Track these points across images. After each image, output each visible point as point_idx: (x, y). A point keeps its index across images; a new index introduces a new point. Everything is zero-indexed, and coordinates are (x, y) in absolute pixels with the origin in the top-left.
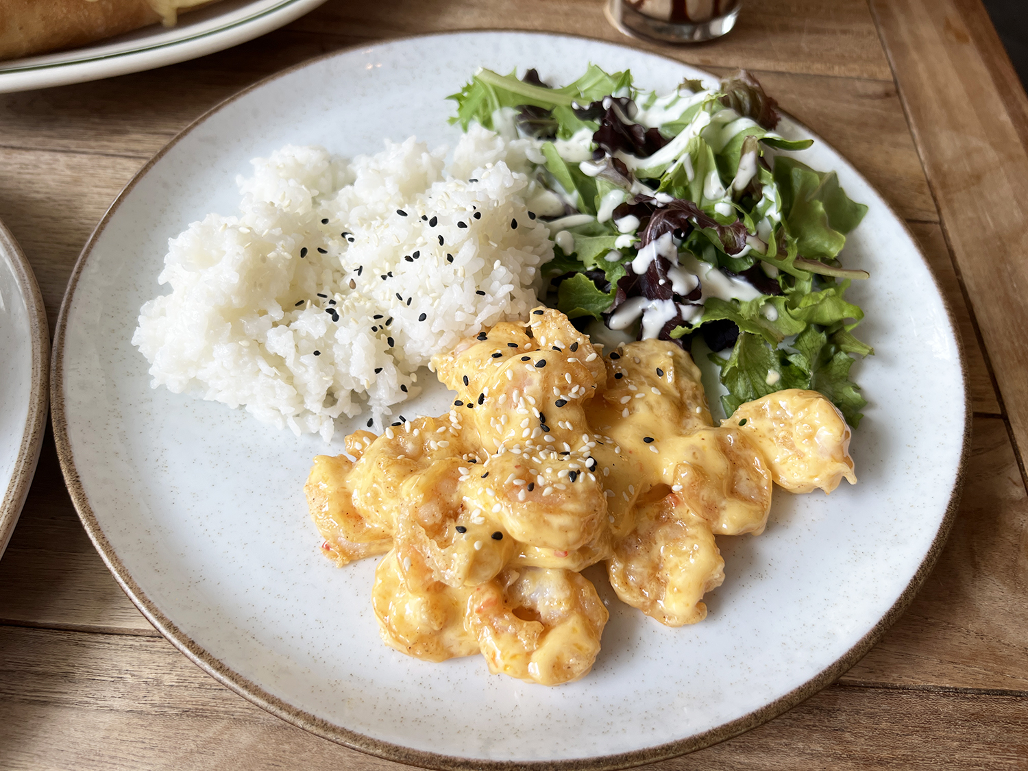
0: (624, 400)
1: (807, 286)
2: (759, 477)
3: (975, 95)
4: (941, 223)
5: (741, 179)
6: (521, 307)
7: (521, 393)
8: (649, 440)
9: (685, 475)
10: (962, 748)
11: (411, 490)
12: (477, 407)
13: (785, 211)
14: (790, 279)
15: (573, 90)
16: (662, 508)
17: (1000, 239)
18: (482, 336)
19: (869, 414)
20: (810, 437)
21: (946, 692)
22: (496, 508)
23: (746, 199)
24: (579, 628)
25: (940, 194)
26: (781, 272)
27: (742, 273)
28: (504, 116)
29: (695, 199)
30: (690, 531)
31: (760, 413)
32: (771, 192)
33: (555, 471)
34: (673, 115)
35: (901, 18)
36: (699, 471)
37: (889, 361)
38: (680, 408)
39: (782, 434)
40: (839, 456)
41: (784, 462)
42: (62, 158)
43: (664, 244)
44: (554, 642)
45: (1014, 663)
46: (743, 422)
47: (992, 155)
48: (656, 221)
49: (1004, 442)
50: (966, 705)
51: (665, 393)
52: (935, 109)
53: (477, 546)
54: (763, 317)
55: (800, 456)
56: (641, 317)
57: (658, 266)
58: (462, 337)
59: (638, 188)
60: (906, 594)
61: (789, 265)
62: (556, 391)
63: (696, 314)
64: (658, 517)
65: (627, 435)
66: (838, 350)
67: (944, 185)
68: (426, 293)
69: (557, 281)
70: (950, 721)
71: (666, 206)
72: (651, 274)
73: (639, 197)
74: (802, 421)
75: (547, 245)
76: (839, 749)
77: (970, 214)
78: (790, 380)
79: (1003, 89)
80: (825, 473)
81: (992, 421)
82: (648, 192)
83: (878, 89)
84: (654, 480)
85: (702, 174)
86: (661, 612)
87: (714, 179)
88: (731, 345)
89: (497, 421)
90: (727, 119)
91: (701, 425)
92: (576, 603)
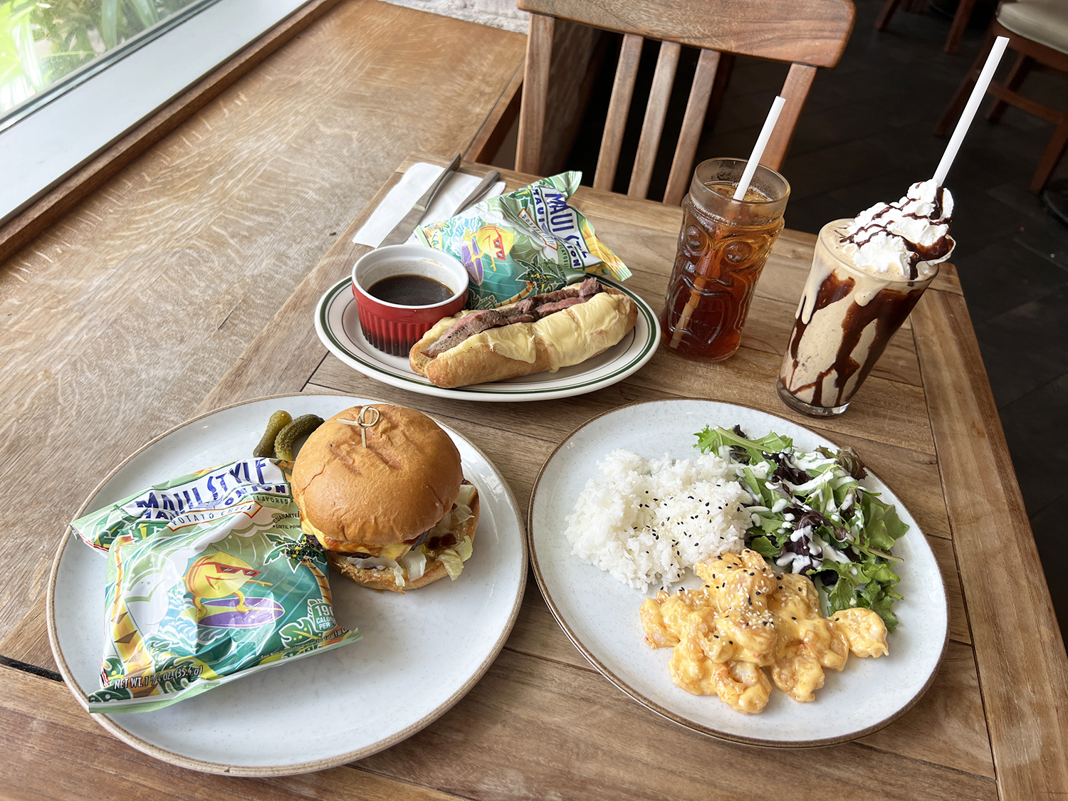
0: (783, 599)
1: (873, 561)
2: (843, 644)
3: (983, 471)
4: (952, 540)
5: (845, 506)
6: (738, 547)
7: (741, 585)
8: (794, 618)
9: (811, 635)
10: (929, 787)
11: (695, 617)
12: (721, 588)
13: (865, 524)
14: (865, 556)
15: (760, 442)
16: (798, 649)
17: (985, 555)
18: (720, 558)
19: (899, 628)
20: (868, 629)
21: (925, 763)
22: (733, 630)
23: (847, 515)
24: (760, 689)
25: (954, 525)
26: (861, 552)
27: (842, 550)
28: (725, 450)
29: (821, 511)
30: (810, 660)
31: (846, 616)
32: (859, 514)
33: (757, 621)
34: (813, 466)
35: (945, 417)
36: (817, 635)
37: (912, 605)
38: (809, 608)
39: (855, 627)
40: (881, 640)
41: (855, 639)
42: (500, 433)
43: (808, 530)
44: (750, 693)
45: (960, 757)
46: (837, 619)
47: (988, 507)
48: (804, 520)
49: (970, 658)
50: (934, 770)
51: (802, 600)
52: (958, 475)
53: (724, 644)
54: (850, 572)
55: (863, 638)
56: (792, 562)
57: (804, 540)
58: (710, 557)
59: (794, 500)
60: (907, 707)
61: (865, 549)
62: (756, 588)
63: (819, 565)
64: (796, 653)
65: (784, 615)
66: (886, 595)
67: (957, 520)
68: (698, 534)
69: (752, 538)
70: (925, 775)
71: (808, 512)
72: (799, 543)
73: (795, 505)
74: (865, 622)
75: (749, 521)
76: (871, 775)
77: (970, 539)
78: (861, 604)
79: (1001, 468)
80: (873, 647)
81: (966, 647)
82: (799, 503)
83: (927, 459)
84: (796, 636)
85: (826, 499)
86: (794, 694)
87: (832, 501)
88: (834, 583)
89: (730, 596)
90: (841, 475)
91: (817, 616)
92: (759, 681)
